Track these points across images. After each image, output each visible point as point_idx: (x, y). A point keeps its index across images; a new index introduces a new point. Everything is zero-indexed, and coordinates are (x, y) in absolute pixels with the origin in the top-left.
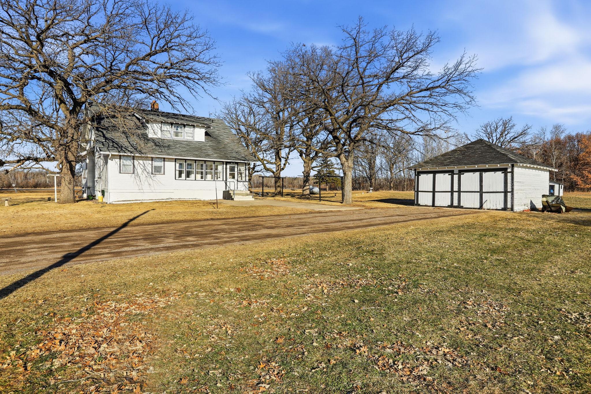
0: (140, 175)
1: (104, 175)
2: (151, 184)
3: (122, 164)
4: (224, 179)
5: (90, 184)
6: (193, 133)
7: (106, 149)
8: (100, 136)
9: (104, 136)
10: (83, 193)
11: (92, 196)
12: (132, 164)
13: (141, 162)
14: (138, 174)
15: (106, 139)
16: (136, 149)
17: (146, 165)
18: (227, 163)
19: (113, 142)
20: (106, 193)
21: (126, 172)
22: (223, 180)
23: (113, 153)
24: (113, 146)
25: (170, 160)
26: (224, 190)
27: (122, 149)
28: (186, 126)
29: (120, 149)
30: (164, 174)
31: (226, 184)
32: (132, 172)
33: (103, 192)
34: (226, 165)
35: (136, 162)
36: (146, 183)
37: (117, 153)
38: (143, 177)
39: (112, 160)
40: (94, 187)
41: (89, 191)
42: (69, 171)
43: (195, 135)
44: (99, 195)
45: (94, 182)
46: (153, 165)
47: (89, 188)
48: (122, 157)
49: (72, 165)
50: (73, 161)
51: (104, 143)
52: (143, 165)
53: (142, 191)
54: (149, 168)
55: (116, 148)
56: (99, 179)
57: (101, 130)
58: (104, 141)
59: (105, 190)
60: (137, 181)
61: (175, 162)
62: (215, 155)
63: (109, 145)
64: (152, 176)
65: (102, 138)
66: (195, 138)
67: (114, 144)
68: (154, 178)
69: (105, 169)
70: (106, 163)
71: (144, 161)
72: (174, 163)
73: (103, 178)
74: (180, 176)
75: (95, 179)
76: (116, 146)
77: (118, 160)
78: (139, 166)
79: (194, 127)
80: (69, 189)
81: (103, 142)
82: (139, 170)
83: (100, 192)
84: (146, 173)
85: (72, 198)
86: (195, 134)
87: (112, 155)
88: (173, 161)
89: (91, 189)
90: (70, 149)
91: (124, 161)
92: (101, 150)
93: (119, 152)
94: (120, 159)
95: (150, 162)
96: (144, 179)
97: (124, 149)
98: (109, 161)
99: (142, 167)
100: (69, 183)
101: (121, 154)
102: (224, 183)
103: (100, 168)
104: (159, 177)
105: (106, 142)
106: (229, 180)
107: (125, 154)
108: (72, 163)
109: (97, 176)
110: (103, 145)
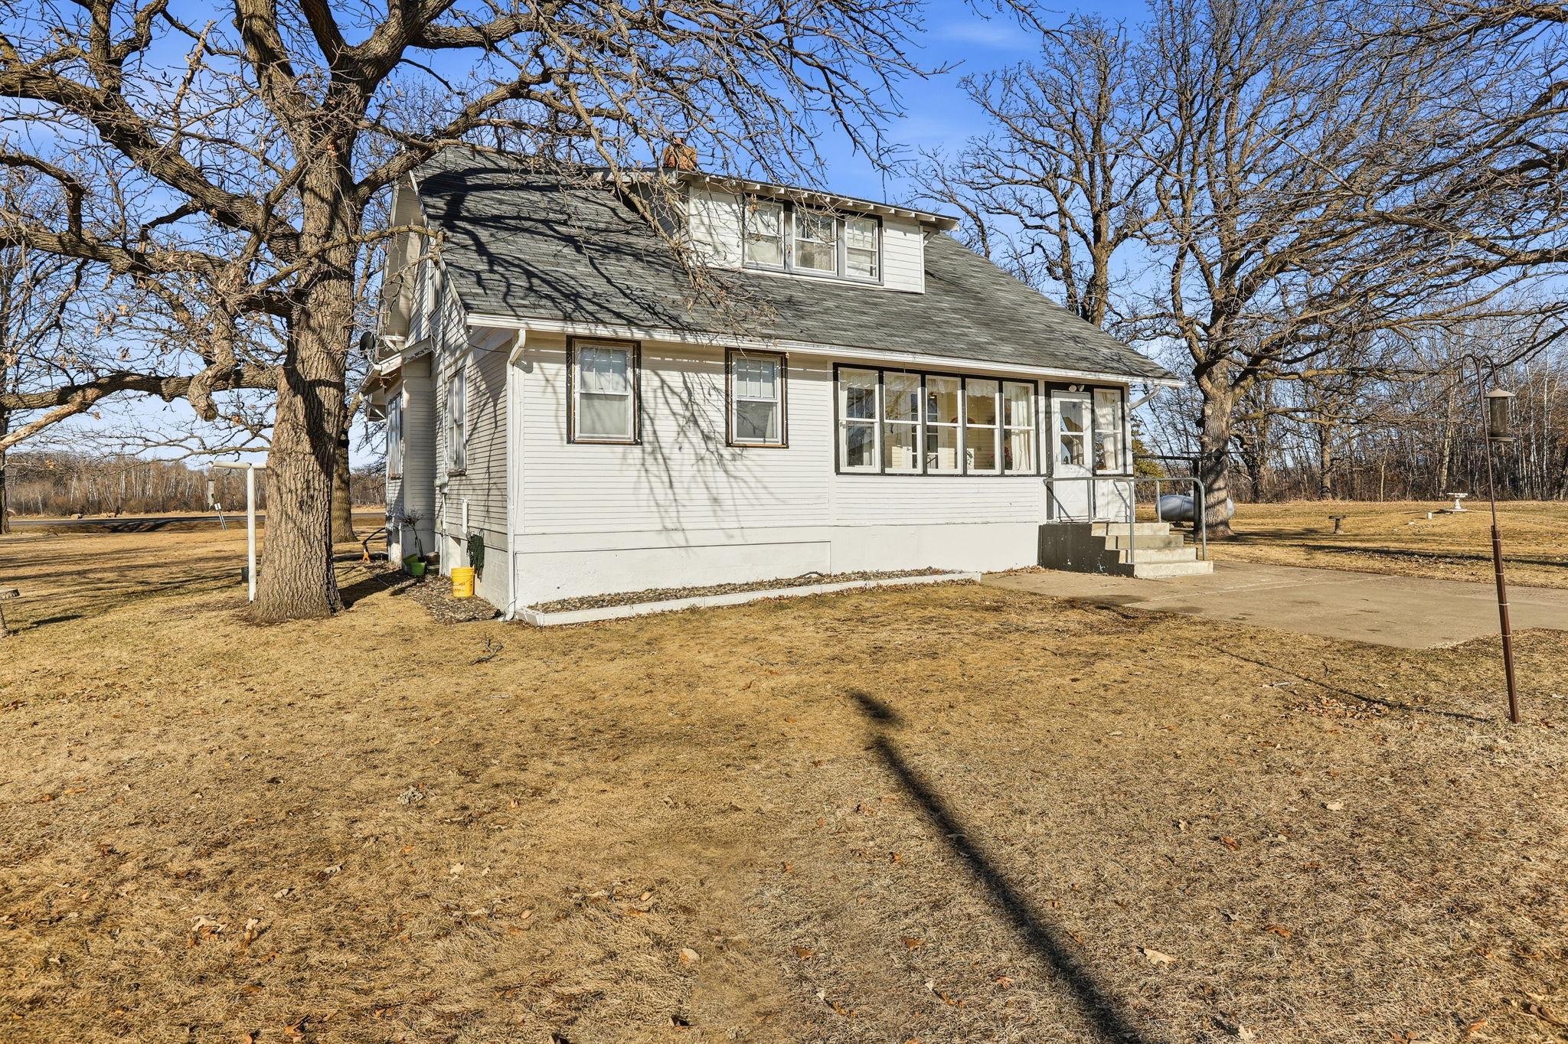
0: (666, 451)
1: (482, 456)
2: (724, 493)
3: (577, 391)
4: (1043, 471)
5: (414, 505)
6: (876, 254)
7: (494, 302)
8: (465, 247)
9: (481, 249)
10: (389, 544)
11: (422, 559)
12: (630, 392)
13: (674, 378)
14: (657, 448)
15: (492, 260)
16: (650, 309)
17: (698, 397)
18: (1054, 386)
19: (529, 275)
20: (489, 555)
21: (601, 436)
22: (1038, 474)
23: (539, 326)
24: (531, 289)
25: (811, 366)
26: (1044, 521)
27: (581, 308)
28: (849, 219)
29: (569, 307)
30: (785, 445)
31: (1050, 490)
32: (630, 435)
33: (476, 549)
34: (1048, 396)
35: (649, 380)
36: (700, 495)
37: (554, 327)
38: (683, 462)
39: (528, 369)
40: (431, 517)
41: (411, 536)
42: (304, 437)
43: (885, 262)
44: (454, 560)
45: (430, 492)
46: (735, 398)
47: (410, 521)
48: (578, 347)
49: (321, 404)
50: (328, 384)
51: (484, 276)
52: (685, 395)
53: (678, 538)
54: (714, 415)
55: (548, 297)
56: (455, 481)
57: (469, 227)
58: (485, 267)
59: (486, 535)
60: (656, 485)
61: (836, 378)
62: (1007, 348)
63: (509, 285)
64: (726, 453)
65: (475, 256)
66: (886, 277)
67: (535, 281)
68: (738, 468)
69: (485, 424)
70: (494, 388)
71: (691, 377)
72: (831, 384)
73: (476, 473)
74: (856, 454)
75: (438, 482)
76: (546, 290)
77: (556, 370)
78: (661, 400)
79: (880, 225)
80: (303, 534)
81: (478, 274)
82: (665, 425)
83: (458, 540)
84: (696, 438)
85: (316, 588)
86: (885, 255)
87: (530, 333)
88: (822, 378)
89: (419, 525)
90: (308, 315)
91: (591, 376)
92: (468, 308)
93: (567, 318)
94: (569, 362)
95: (719, 380)
96: (689, 470)
97: (591, 308)
98: (514, 375)
99: (678, 408)
100: (301, 503)
101: (581, 329)
102: (1039, 485)
103: (460, 426)
104: (758, 461)
105: (491, 271)
106: (1060, 470)
107: (602, 331)
108: (321, 392)
109: (445, 464)
110: (480, 282)
